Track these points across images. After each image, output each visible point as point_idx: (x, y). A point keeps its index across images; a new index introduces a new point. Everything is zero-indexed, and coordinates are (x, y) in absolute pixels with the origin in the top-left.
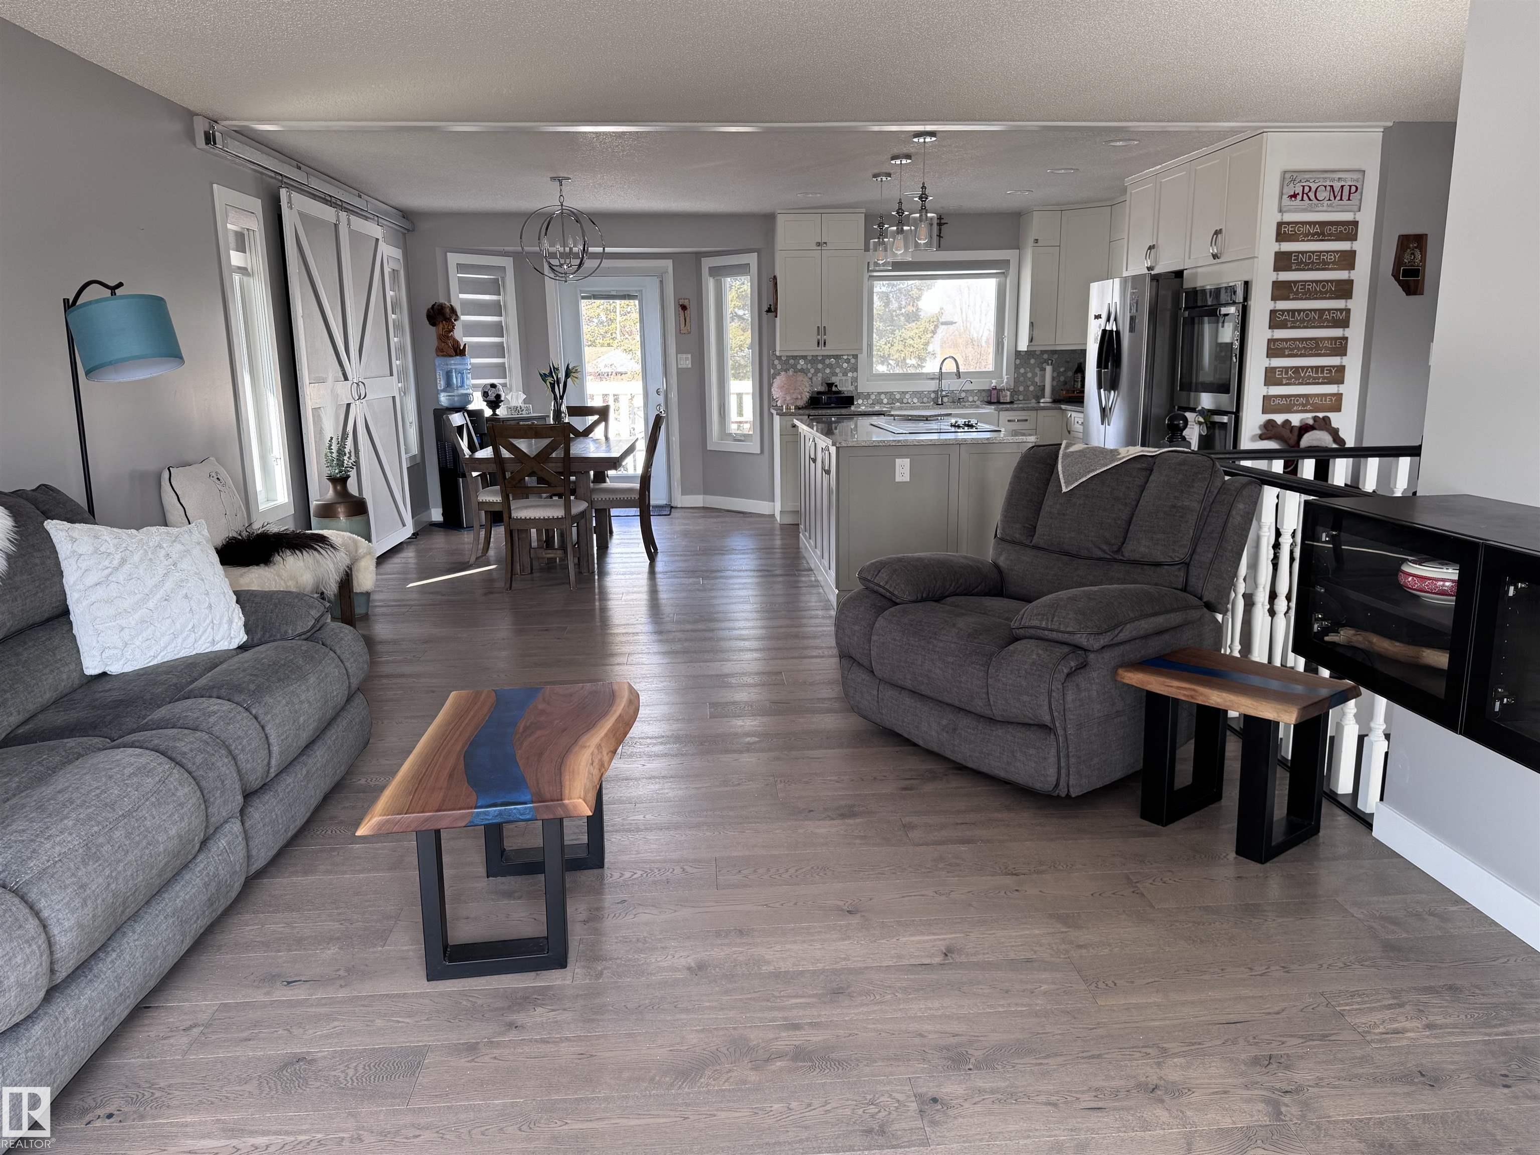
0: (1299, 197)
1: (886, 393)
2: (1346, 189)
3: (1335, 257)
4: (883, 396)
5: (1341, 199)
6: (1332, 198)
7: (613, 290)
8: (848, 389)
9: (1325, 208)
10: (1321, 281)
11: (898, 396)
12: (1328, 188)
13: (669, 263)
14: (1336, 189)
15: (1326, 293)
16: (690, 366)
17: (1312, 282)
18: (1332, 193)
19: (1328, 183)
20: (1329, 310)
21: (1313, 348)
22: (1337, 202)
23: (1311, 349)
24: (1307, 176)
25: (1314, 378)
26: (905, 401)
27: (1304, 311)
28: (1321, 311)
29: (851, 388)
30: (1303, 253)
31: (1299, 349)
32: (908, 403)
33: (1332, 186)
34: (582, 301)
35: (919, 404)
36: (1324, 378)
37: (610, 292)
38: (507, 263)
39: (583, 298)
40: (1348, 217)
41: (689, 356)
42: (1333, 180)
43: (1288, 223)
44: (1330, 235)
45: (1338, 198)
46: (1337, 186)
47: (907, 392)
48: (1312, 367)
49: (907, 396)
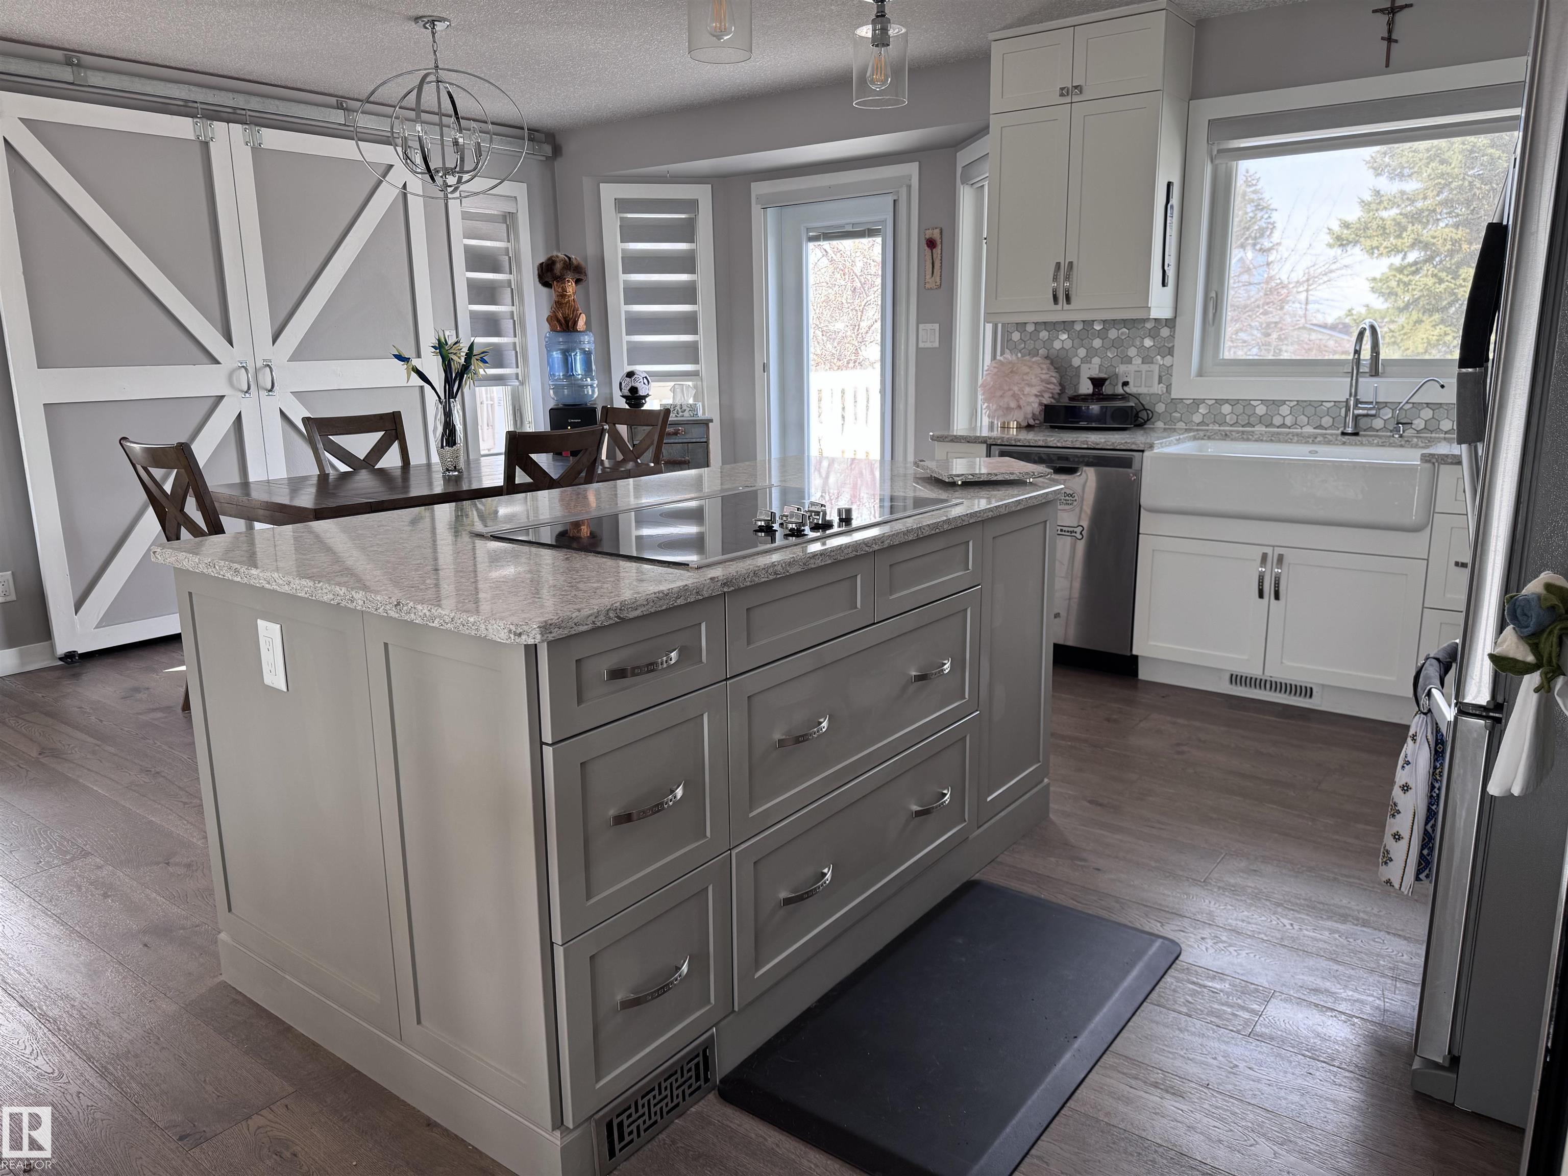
1: (1234, 403)
4: (1226, 409)
7: (846, 221)
8: (1152, 391)
11: (1261, 410)
13: (912, 170)
16: (937, 344)
26: (1277, 420)
29: (1158, 389)
32: (1283, 425)
34: (811, 245)
35: (1309, 430)
37: (843, 227)
38: (702, 194)
39: (811, 239)
41: (937, 326)
47: (1284, 402)
49: (1285, 410)
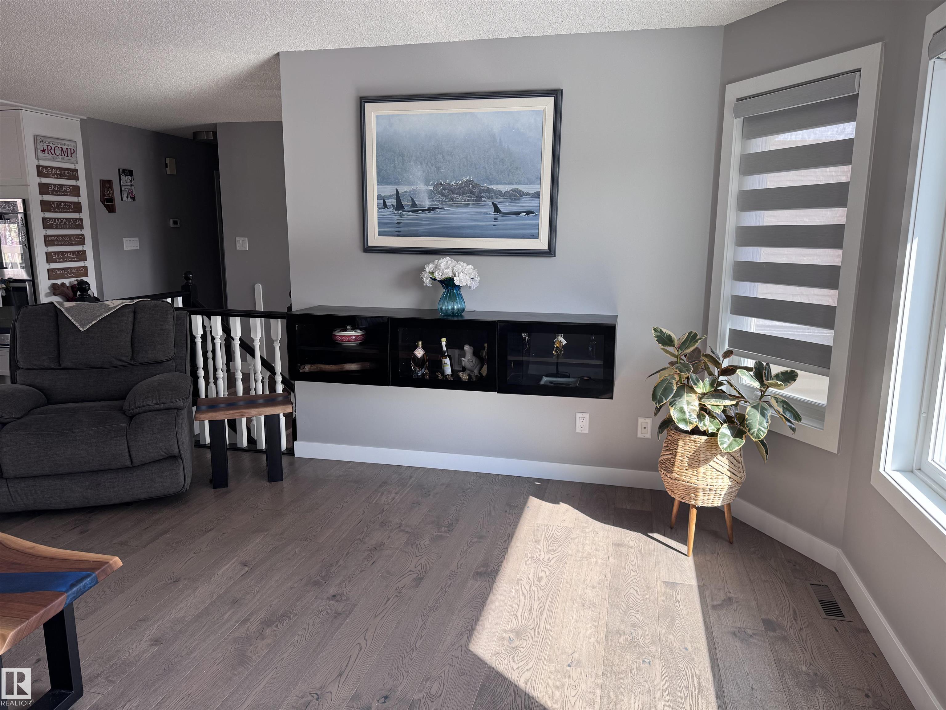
0: (46, 152)
2: (69, 150)
3: (70, 188)
5: (67, 156)
6: (63, 155)
9: (60, 160)
10: (66, 202)
12: (60, 148)
14: (65, 150)
15: (69, 209)
17: (62, 202)
18: (62, 152)
19: (59, 146)
20: (73, 219)
21: (69, 241)
22: (65, 157)
23: (68, 241)
24: (48, 140)
25: (73, 258)
27: (60, 219)
28: (69, 219)
30: (54, 185)
31: (62, 241)
33: (62, 148)
36: (77, 258)
40: (71, 166)
42: (61, 144)
43: (42, 166)
44: (66, 176)
45: (66, 155)
46: (65, 148)
48: (70, 252)
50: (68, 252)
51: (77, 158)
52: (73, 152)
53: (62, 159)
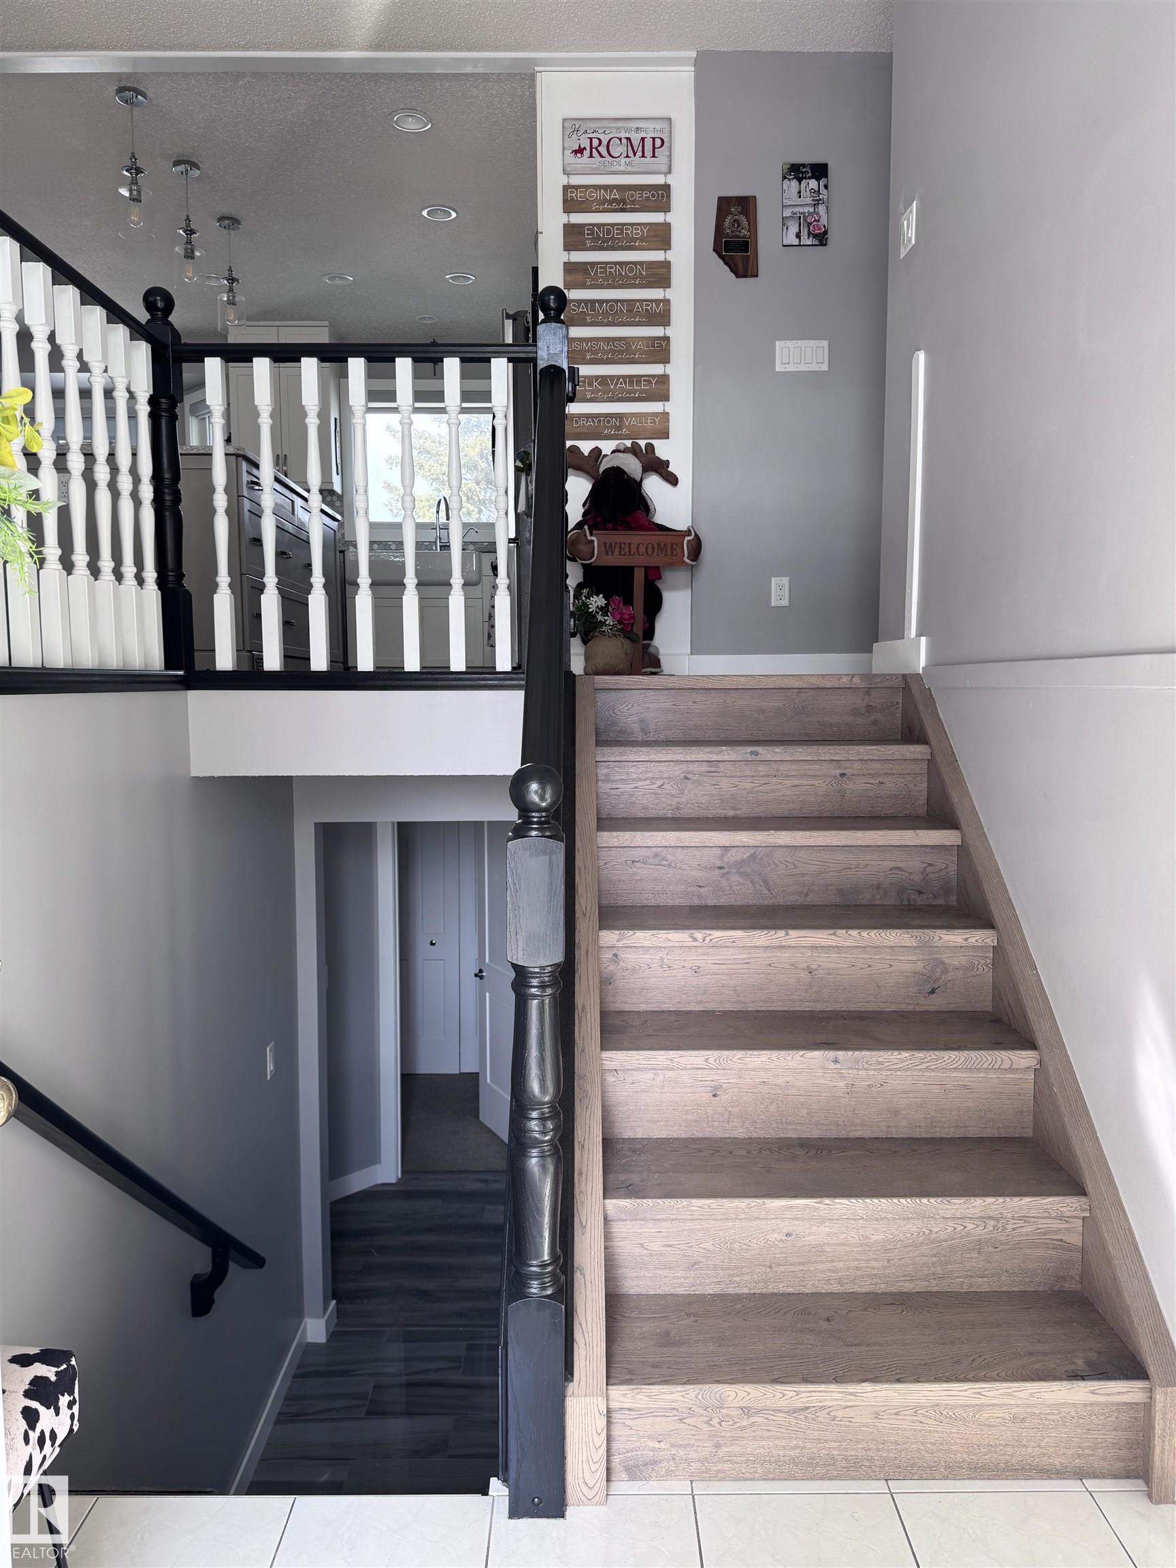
0: (587, 153)
2: (649, 142)
3: (642, 230)
5: (643, 156)
6: (631, 154)
9: (622, 168)
10: (627, 263)
12: (624, 141)
14: (636, 143)
15: (635, 278)
17: (615, 263)
18: (630, 148)
20: (640, 302)
21: (623, 352)
22: (637, 159)
23: (621, 352)
24: (594, 125)
25: (629, 392)
27: (607, 301)
28: (631, 302)
30: (599, 226)
31: (603, 352)
33: (628, 139)
36: (641, 391)
40: (653, 180)
43: (576, 187)
44: (633, 203)
45: (639, 154)
46: (636, 138)
48: (625, 378)
50: (619, 377)
51: (670, 156)
52: (659, 145)
53: (627, 164)
